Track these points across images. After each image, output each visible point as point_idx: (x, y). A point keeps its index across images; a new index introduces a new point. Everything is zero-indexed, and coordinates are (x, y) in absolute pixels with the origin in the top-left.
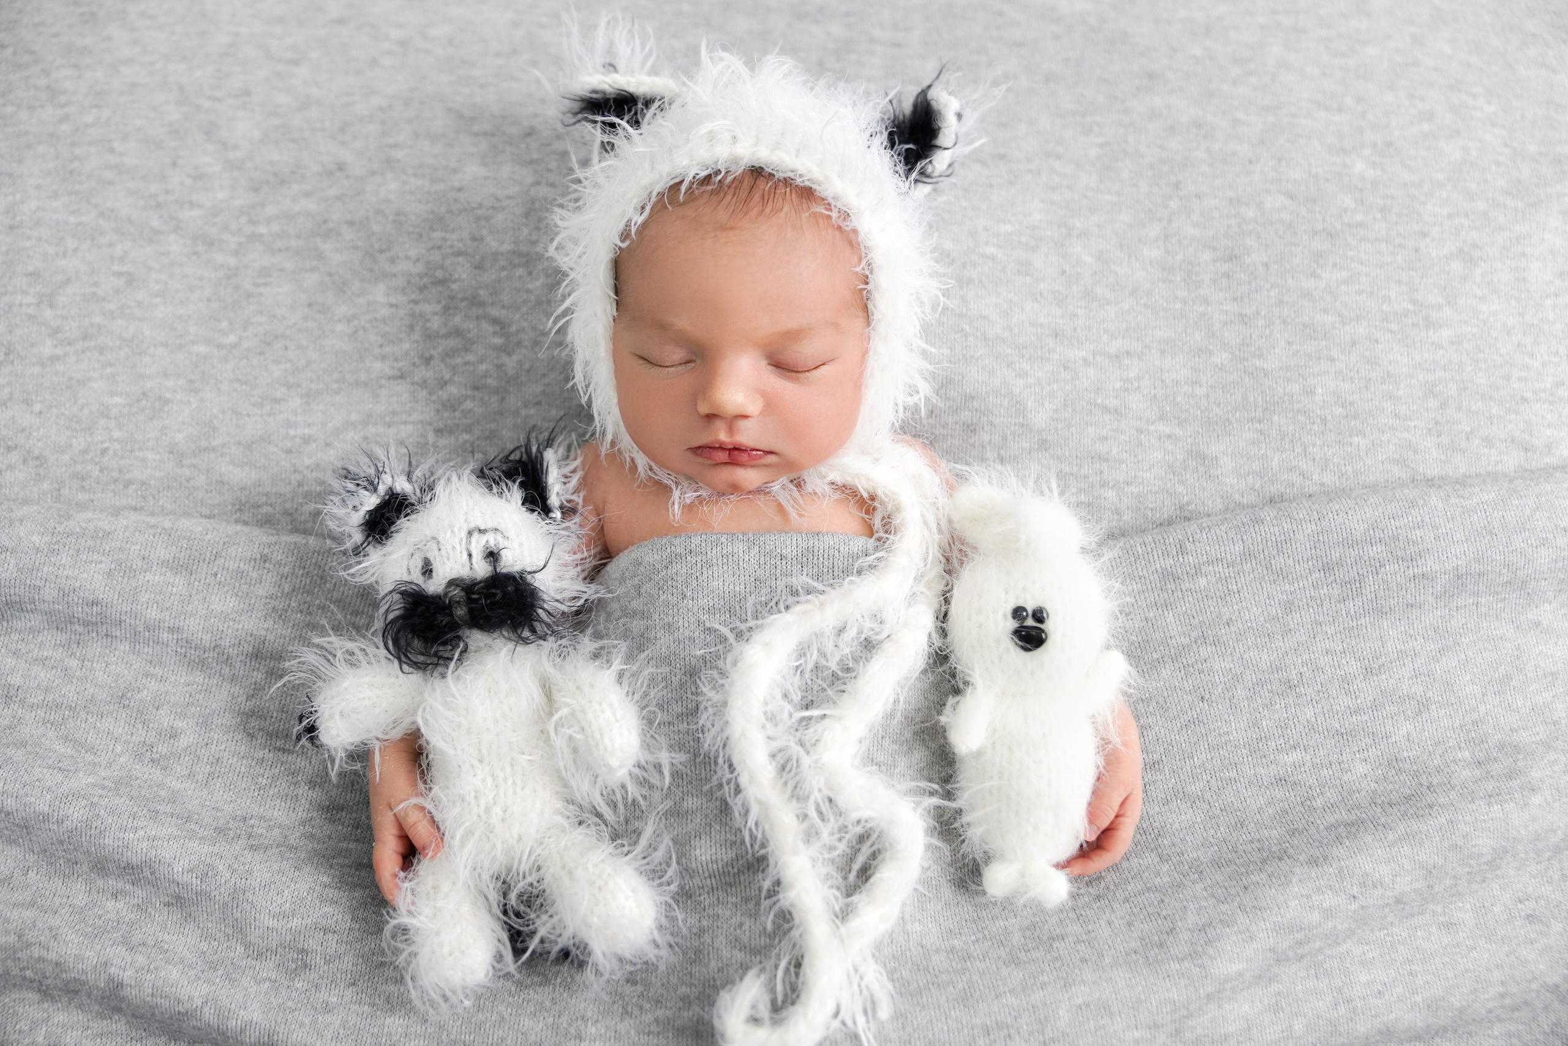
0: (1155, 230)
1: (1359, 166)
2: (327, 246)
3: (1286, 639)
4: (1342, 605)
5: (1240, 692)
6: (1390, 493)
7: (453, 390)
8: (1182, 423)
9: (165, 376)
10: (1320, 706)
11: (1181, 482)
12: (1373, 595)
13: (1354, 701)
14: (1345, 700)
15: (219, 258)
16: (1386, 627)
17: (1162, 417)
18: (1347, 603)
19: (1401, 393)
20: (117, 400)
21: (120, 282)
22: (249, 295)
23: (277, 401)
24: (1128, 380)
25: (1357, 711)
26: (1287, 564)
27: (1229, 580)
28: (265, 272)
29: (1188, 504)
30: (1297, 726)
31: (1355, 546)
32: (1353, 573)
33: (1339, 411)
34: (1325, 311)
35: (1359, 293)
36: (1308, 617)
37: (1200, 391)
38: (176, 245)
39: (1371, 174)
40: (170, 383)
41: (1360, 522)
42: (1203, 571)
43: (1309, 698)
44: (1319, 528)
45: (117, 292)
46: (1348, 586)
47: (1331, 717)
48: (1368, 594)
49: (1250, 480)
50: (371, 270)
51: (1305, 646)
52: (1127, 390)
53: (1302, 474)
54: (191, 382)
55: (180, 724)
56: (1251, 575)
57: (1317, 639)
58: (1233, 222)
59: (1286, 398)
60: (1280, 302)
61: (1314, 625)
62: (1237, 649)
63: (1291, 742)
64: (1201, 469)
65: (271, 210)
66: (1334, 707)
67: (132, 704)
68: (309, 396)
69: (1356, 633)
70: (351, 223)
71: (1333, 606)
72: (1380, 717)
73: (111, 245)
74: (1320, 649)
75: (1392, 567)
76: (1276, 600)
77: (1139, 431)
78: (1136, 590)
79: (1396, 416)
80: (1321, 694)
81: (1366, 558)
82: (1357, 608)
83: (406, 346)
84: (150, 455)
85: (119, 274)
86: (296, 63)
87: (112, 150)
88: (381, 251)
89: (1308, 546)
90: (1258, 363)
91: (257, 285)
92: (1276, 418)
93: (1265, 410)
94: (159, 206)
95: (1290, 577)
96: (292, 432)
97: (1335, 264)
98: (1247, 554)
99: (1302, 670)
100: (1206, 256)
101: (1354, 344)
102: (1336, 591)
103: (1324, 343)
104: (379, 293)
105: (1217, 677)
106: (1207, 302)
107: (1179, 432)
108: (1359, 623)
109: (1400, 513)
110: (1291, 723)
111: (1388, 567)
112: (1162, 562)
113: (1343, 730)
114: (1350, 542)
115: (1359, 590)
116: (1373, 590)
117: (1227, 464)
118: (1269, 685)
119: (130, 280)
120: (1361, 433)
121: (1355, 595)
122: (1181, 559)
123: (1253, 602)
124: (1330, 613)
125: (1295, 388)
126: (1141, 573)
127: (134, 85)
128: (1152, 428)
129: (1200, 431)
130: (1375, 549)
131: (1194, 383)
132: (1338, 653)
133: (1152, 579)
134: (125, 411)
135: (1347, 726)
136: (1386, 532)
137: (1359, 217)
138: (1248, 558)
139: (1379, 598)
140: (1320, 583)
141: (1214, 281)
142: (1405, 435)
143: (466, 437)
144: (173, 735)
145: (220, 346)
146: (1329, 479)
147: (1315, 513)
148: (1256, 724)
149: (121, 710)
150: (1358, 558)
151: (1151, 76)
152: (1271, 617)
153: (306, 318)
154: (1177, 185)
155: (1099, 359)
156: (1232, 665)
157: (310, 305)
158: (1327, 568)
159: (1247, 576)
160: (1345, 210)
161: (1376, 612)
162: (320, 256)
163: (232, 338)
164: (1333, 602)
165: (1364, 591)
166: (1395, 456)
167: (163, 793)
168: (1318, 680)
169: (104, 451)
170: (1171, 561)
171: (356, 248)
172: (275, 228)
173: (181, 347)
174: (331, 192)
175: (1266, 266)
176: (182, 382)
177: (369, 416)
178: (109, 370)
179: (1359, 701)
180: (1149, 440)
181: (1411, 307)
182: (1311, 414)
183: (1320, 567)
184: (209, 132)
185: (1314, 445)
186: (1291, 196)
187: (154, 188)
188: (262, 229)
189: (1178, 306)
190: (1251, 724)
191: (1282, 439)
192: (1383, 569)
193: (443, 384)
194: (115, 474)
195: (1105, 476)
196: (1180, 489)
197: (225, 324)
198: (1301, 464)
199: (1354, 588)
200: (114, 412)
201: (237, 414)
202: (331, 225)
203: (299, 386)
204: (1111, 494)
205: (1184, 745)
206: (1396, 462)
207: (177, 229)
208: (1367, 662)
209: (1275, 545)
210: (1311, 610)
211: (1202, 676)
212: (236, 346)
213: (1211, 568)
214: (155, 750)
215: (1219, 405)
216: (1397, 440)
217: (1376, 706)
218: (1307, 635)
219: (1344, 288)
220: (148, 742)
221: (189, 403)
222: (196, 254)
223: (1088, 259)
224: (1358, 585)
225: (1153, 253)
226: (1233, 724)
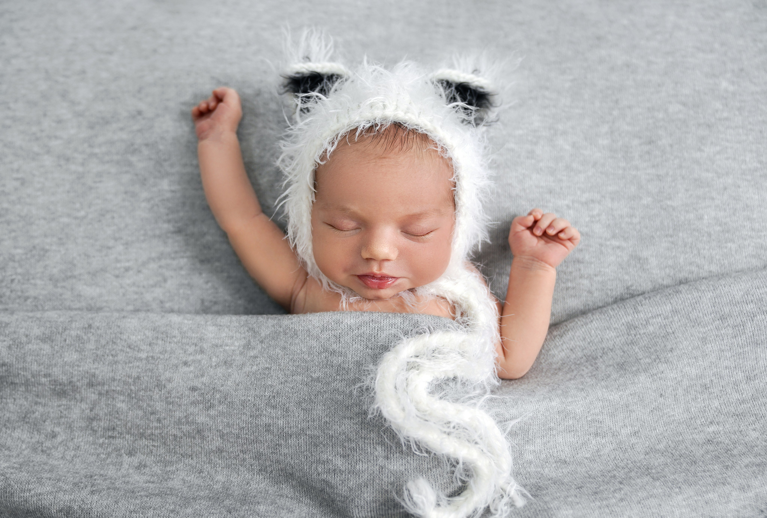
0: (605, 128)
1: (724, 84)
2: (134, 159)
3: (704, 360)
4: (734, 340)
5: (680, 391)
6: (754, 274)
7: (209, 238)
8: (626, 239)
9: (46, 236)
10: (722, 399)
11: (627, 273)
12: (752, 334)
13: (741, 395)
14: (736, 395)
15: (73, 167)
16: (759, 352)
17: (614, 237)
18: (737, 338)
19: (755, 216)
20: (19, 251)
21: (17, 184)
22: (91, 188)
23: (109, 248)
24: (593, 216)
25: (743, 402)
26: (699, 316)
27: (666, 327)
28: (100, 175)
29: (632, 286)
30: (711, 411)
31: (737, 305)
32: (739, 320)
33: (718, 228)
34: (707, 171)
35: (727, 159)
36: (716, 348)
37: (635, 220)
38: (48, 161)
39: (731, 88)
40: (48, 240)
41: (739, 290)
42: (650, 322)
43: (716, 394)
44: (715, 295)
45: (16, 189)
46: (737, 328)
47: (729, 405)
48: (749, 332)
49: (667, 270)
50: (160, 172)
51: (715, 364)
52: (592, 222)
53: (698, 266)
54: (60, 239)
55: (57, 429)
56: (679, 323)
57: (721, 360)
58: (651, 121)
59: (686, 223)
60: (680, 167)
61: (720, 352)
62: (679, 366)
63: (709, 420)
64: (638, 265)
65: (101, 139)
66: (730, 399)
67: (31, 421)
68: (127, 244)
69: (742, 356)
70: (147, 145)
71: (730, 340)
72: (757, 405)
73: (11, 163)
74: (722, 366)
75: (761, 317)
76: (696, 337)
77: (601, 245)
78: (613, 336)
79: (753, 230)
80: (722, 392)
81: (745, 312)
82: (743, 341)
83: (181, 214)
84: (39, 282)
85: (17, 179)
86: (110, 53)
87: (9, 108)
88: (165, 160)
89: (709, 305)
90: (669, 203)
91: (95, 182)
92: (681, 234)
93: (674, 230)
94: (37, 139)
95: (702, 324)
96: (119, 265)
97: (712, 143)
98: (675, 311)
99: (712, 379)
100: (636, 142)
101: (725, 189)
102: (730, 331)
103: (707, 189)
104: (165, 185)
105: (669, 382)
106: (637, 168)
107: (624, 244)
108: (744, 350)
109: (762, 285)
110: (707, 409)
111: (758, 317)
112: (626, 319)
113: (737, 413)
114: (734, 303)
115: (743, 331)
116: (751, 330)
117: (653, 262)
118: (695, 387)
119: (23, 182)
120: (732, 241)
121: (741, 334)
122: (636, 316)
123: (683, 338)
124: (728, 345)
125: (692, 216)
126: (614, 326)
127: (20, 70)
128: (608, 243)
129: (637, 243)
130: (749, 306)
131: (632, 216)
132: (732, 368)
133: (621, 329)
134: (24, 257)
135: (739, 410)
136: (754, 296)
137: (725, 114)
138: (675, 313)
139: (755, 335)
140: (720, 327)
141: (641, 156)
142: (759, 240)
143: (217, 264)
144: (54, 436)
145: (76, 218)
146: (714, 268)
147: (711, 286)
148: (688, 410)
149: (25, 425)
150: (740, 312)
151: (599, 38)
152: (695, 347)
153: (124, 200)
154: (617, 102)
155: (576, 205)
156: (676, 376)
157: (126, 193)
158: (723, 318)
159: (676, 324)
160: (717, 111)
161: (753, 344)
162: (130, 164)
163: (82, 213)
164: (729, 338)
165: (746, 331)
166: (753, 253)
167: (46, 468)
168: (721, 384)
169: (12, 281)
170: (631, 318)
171: (150, 159)
172: (104, 149)
173: (53, 219)
174: (135, 128)
175: (671, 146)
176: (55, 239)
177: (162, 254)
178: (13, 234)
179: (744, 396)
180: (607, 250)
181: (759, 166)
182: (702, 231)
183: (719, 318)
184: (64, 95)
185: (704, 249)
186: (684, 104)
187: (34, 129)
188: (97, 150)
189: (621, 172)
190: (685, 410)
191: (685, 246)
192: (755, 318)
193: (203, 235)
194: (19, 293)
195: (582, 272)
196: (627, 277)
197: (78, 205)
198: (697, 260)
199: (740, 330)
200: (17, 258)
201: (88, 256)
202: (136, 146)
203: (121, 238)
204: (586, 282)
205: (650, 422)
206: (754, 256)
207: (48, 152)
208: (747, 372)
209: (690, 305)
210: (717, 343)
211: (661, 381)
212: (84, 217)
213: (655, 320)
214: (44, 445)
215: (647, 228)
216: (753, 244)
217: (754, 398)
218: (716, 358)
219: (718, 157)
220: (40, 441)
221: (59, 251)
222: (60, 166)
223: (567, 147)
224: (742, 327)
225: (604, 142)
226: (676, 410)
